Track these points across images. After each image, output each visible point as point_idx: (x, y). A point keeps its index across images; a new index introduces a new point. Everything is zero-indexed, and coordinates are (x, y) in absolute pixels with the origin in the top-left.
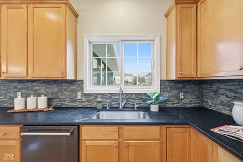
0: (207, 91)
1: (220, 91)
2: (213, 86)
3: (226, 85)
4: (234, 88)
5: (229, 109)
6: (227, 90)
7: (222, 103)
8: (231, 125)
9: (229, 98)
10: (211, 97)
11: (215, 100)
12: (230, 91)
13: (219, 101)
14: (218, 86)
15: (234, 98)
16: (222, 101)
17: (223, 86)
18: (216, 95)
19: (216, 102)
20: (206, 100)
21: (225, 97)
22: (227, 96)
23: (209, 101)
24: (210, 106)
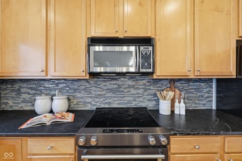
0: (8, 91)
1: (23, 90)
2: (15, 86)
3: (28, 84)
4: (34, 86)
5: (30, 104)
6: (28, 88)
7: (24, 101)
8: (35, 117)
9: (30, 96)
10: (12, 97)
11: (17, 99)
12: (32, 89)
13: (21, 99)
14: (20, 85)
15: (34, 95)
16: (24, 99)
17: (25, 85)
18: (18, 94)
19: (18, 102)
20: (6, 101)
21: (27, 95)
22: (29, 94)
23: (11, 102)
24: (11, 107)
